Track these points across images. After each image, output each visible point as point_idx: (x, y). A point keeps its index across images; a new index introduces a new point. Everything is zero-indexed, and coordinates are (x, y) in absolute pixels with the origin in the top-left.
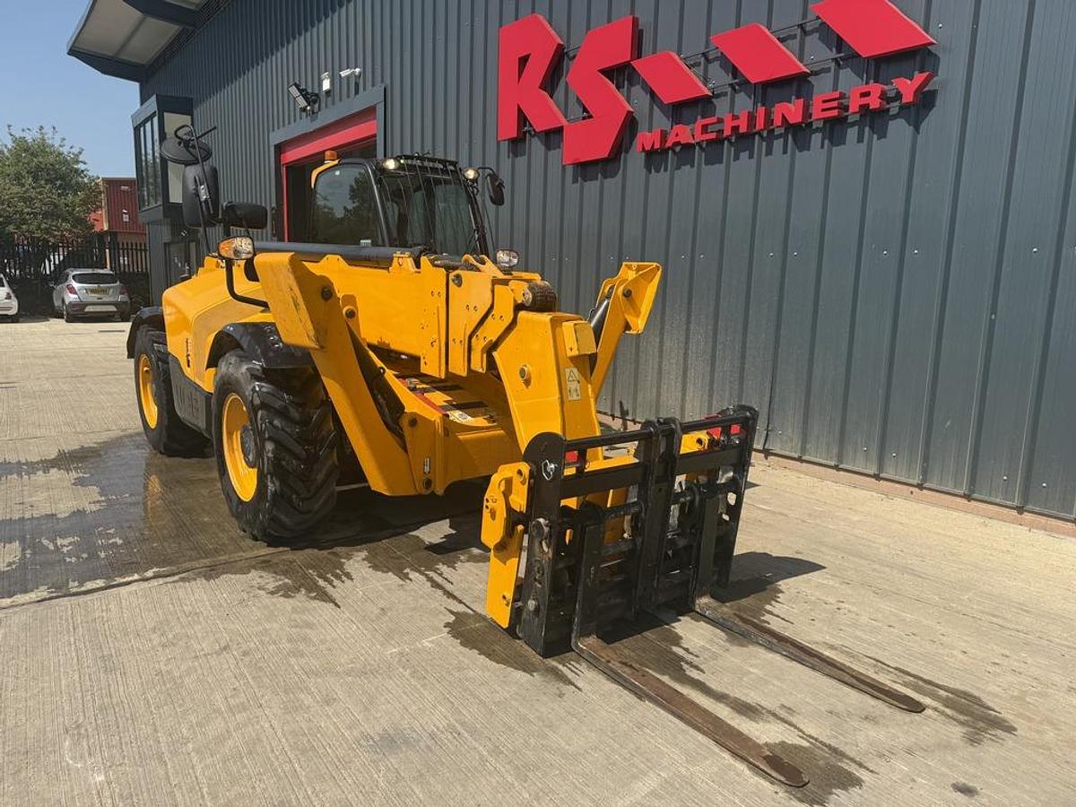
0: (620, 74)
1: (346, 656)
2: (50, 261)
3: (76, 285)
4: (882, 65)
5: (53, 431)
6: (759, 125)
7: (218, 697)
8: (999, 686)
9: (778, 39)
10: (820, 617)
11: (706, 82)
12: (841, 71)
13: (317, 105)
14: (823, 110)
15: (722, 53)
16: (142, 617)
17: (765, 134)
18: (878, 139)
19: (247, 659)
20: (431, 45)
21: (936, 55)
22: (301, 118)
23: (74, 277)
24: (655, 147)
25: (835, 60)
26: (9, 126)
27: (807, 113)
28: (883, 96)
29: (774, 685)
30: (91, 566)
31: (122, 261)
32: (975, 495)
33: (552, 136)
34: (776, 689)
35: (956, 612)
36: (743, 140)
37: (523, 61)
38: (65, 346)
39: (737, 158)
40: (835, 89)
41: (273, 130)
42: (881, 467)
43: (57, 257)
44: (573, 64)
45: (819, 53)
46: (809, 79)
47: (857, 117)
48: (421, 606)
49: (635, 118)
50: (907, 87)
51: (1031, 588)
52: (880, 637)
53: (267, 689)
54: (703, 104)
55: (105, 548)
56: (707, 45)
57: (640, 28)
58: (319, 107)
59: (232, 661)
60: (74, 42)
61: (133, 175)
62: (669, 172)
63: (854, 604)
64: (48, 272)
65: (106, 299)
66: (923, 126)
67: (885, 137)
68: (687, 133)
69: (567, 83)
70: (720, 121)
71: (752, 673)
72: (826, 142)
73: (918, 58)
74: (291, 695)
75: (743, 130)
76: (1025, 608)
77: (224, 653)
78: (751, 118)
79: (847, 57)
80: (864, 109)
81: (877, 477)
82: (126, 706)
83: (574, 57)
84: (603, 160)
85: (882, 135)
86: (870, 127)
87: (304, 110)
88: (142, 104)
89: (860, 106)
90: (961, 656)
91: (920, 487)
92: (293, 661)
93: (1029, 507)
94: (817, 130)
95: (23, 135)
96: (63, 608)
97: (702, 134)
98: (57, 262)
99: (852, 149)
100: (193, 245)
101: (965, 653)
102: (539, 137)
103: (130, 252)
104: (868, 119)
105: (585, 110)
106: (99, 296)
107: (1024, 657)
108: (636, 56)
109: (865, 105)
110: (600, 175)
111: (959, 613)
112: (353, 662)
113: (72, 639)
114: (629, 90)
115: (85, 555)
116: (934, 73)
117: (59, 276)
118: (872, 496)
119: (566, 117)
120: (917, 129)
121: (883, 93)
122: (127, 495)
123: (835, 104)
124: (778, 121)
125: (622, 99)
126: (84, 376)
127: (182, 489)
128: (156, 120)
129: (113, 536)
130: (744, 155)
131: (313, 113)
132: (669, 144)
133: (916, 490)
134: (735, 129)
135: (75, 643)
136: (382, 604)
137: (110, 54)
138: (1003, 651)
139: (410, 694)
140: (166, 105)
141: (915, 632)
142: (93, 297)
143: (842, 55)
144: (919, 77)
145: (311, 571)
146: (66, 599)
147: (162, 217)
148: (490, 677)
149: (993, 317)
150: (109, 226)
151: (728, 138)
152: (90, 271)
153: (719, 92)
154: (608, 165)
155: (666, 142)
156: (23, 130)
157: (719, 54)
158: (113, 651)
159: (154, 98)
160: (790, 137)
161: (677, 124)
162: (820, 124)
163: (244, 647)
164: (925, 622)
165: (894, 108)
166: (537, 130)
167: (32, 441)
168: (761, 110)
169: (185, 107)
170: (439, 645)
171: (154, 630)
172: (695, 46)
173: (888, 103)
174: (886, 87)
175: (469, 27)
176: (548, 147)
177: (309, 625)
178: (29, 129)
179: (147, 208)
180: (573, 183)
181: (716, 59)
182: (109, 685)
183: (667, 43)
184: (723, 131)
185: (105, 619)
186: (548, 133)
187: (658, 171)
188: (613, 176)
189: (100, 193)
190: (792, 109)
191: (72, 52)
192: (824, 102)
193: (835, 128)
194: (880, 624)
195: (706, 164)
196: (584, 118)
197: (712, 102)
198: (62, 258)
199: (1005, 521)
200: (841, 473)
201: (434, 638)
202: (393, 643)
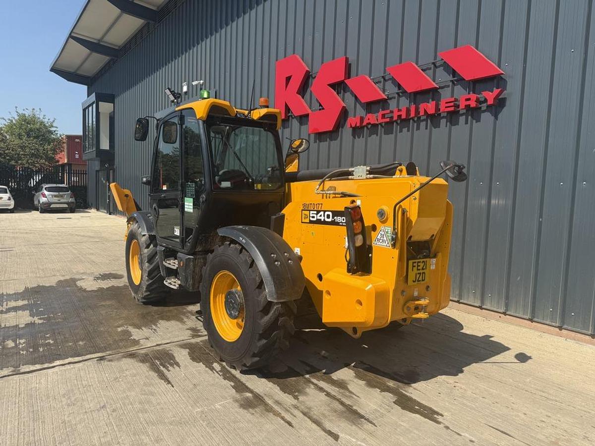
0: (339, 86)
1: (171, 413)
2: (33, 179)
3: (46, 193)
4: (476, 84)
5: (24, 276)
6: (412, 115)
7: (96, 437)
8: (544, 435)
9: (422, 70)
10: (444, 392)
11: (384, 91)
12: (455, 87)
13: (180, 100)
14: (446, 107)
15: (393, 77)
16: (58, 387)
17: (416, 119)
18: (476, 122)
19: (114, 414)
20: (240, 69)
21: (505, 80)
22: (171, 106)
23: (46, 189)
24: (357, 125)
25: (452, 81)
26: (16, 107)
27: (437, 108)
28: (478, 101)
29: (414, 433)
30: (33, 356)
31: (73, 179)
32: (535, 319)
33: (303, 118)
34: (415, 436)
35: (521, 389)
36: (404, 122)
37: (288, 79)
38: (37, 227)
39: (401, 131)
40: (452, 96)
41: (156, 112)
42: (482, 302)
43: (37, 177)
44: (314, 81)
45: (443, 77)
46: (439, 90)
47: (464, 111)
48: (217, 383)
49: (347, 110)
50: (490, 96)
51: (565, 375)
52: (477, 404)
53: (124, 432)
54: (383, 103)
55: (43, 345)
56: (385, 72)
57: (349, 62)
58: (181, 100)
59: (106, 415)
60: (54, 65)
61: (81, 133)
62: (364, 138)
63: (463, 384)
64: (32, 186)
65: (62, 201)
66: (500, 116)
67: (480, 121)
68: (375, 118)
69: (311, 91)
70: (392, 112)
71: (402, 425)
72: (448, 123)
73: (495, 81)
74: (137, 437)
75: (404, 117)
76: (561, 387)
77: (102, 409)
78: (408, 110)
79: (457, 79)
80: (468, 107)
81: (481, 308)
82: (42, 442)
83: (315, 77)
84: (330, 132)
85: (478, 120)
86: (471, 116)
87: (173, 101)
88: (88, 96)
89: (465, 105)
90: (523, 416)
91: (505, 314)
92: (140, 415)
93: (565, 326)
94: (443, 117)
95: (24, 112)
96: (14, 382)
97: (382, 119)
98: (37, 181)
99: (462, 127)
100: (111, 171)
101: (525, 414)
102: (296, 119)
103: (78, 175)
104: (470, 113)
105: (320, 105)
106: (59, 199)
107: (559, 417)
108: (347, 77)
109: (467, 105)
110: (328, 139)
111: (523, 390)
112: (174, 417)
113: (17, 401)
114: (344, 95)
115: (31, 350)
116: (504, 89)
117: (38, 188)
118: (478, 318)
119: (310, 109)
120: (496, 118)
121: (478, 99)
122: (59, 314)
123: (452, 104)
124: (422, 113)
125: (340, 99)
126: (45, 244)
127: (91, 311)
128: (94, 105)
129: (49, 338)
130: (405, 130)
131: (178, 103)
132: (364, 124)
133: (502, 315)
134: (400, 116)
135: (19, 403)
136: (195, 381)
137: (73, 71)
138: (547, 414)
139: (205, 437)
140: (100, 98)
141: (498, 401)
142: (56, 200)
143: (456, 78)
144: (496, 91)
145: (156, 361)
146: (17, 376)
147: (95, 157)
148: (252, 427)
149: (541, 219)
150: (68, 161)
151: (396, 121)
152: (54, 185)
153: (391, 97)
154: (333, 133)
155: (363, 122)
156: (24, 110)
157: (391, 77)
158: (39, 408)
159: (94, 94)
160: (429, 121)
161: (369, 113)
162: (445, 114)
163: (114, 406)
164: (504, 395)
165: (484, 107)
166: (295, 115)
167: (12, 281)
168: (413, 107)
169: (110, 99)
170: (225, 407)
171: (64, 396)
172: (378, 73)
173: (480, 104)
174: (479, 96)
175: (260, 61)
176: (301, 124)
177: (152, 394)
178: (27, 109)
179: (88, 152)
180: (314, 143)
181: (390, 79)
182: (34, 429)
183: (363, 70)
184: (393, 117)
185: (37, 388)
186: (301, 117)
187: (359, 138)
188: (335, 139)
189: (64, 143)
190: (430, 107)
191: (53, 70)
192: (446, 103)
193: (453, 116)
194: (478, 396)
195: (385, 134)
196: (320, 110)
197: (388, 102)
198: (40, 178)
199: (552, 334)
200: (461, 305)
201: (222, 403)
202: (198, 405)
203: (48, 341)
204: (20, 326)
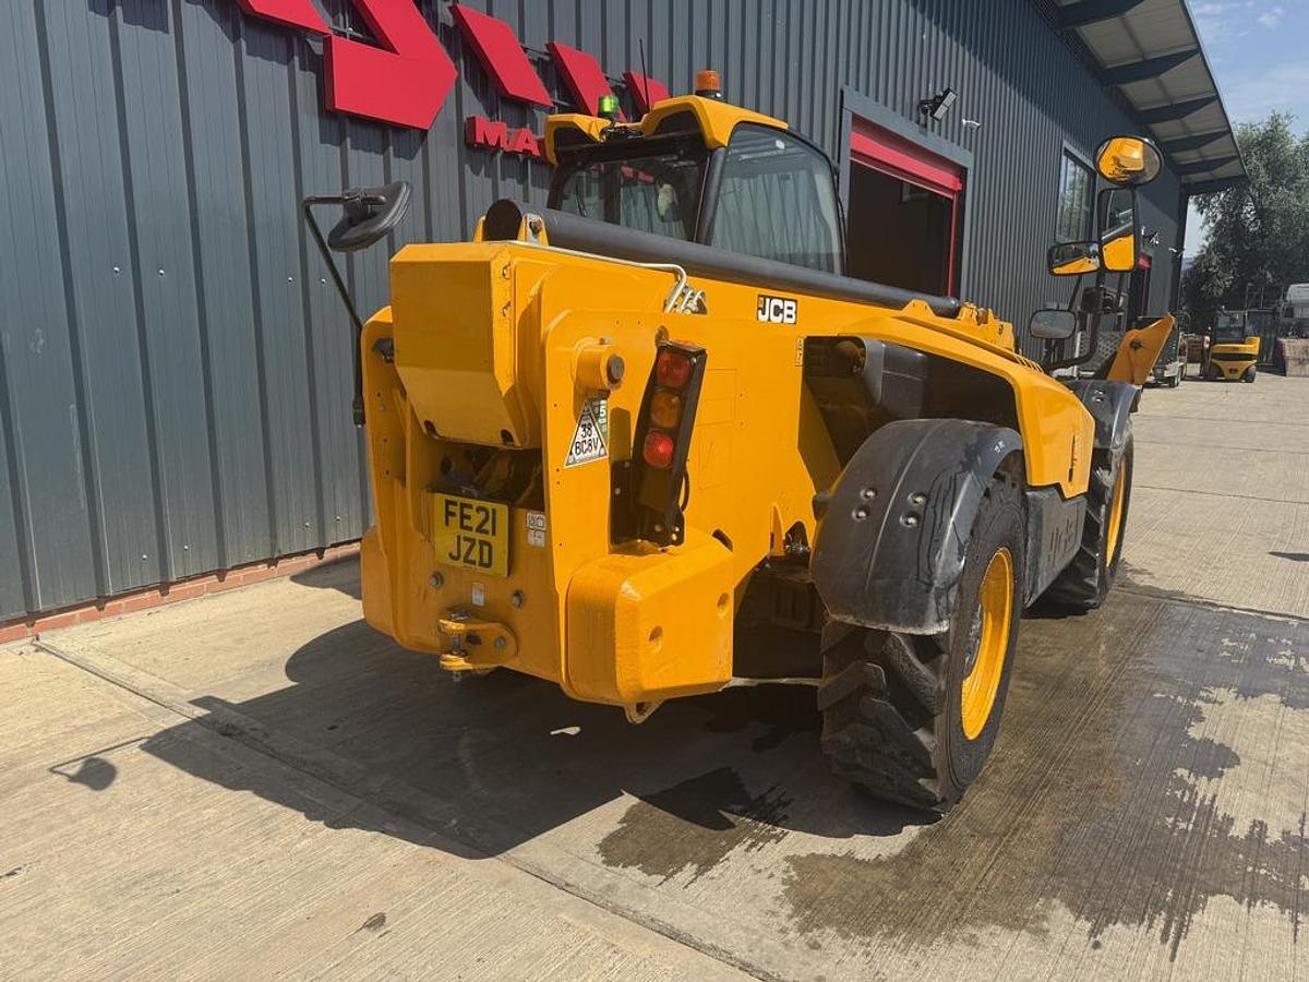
24: (502, 146)
110: (391, 149)
129: (1228, 649)
187: (476, 174)
188: (408, 156)
203: (1230, 644)
204: (1278, 699)
